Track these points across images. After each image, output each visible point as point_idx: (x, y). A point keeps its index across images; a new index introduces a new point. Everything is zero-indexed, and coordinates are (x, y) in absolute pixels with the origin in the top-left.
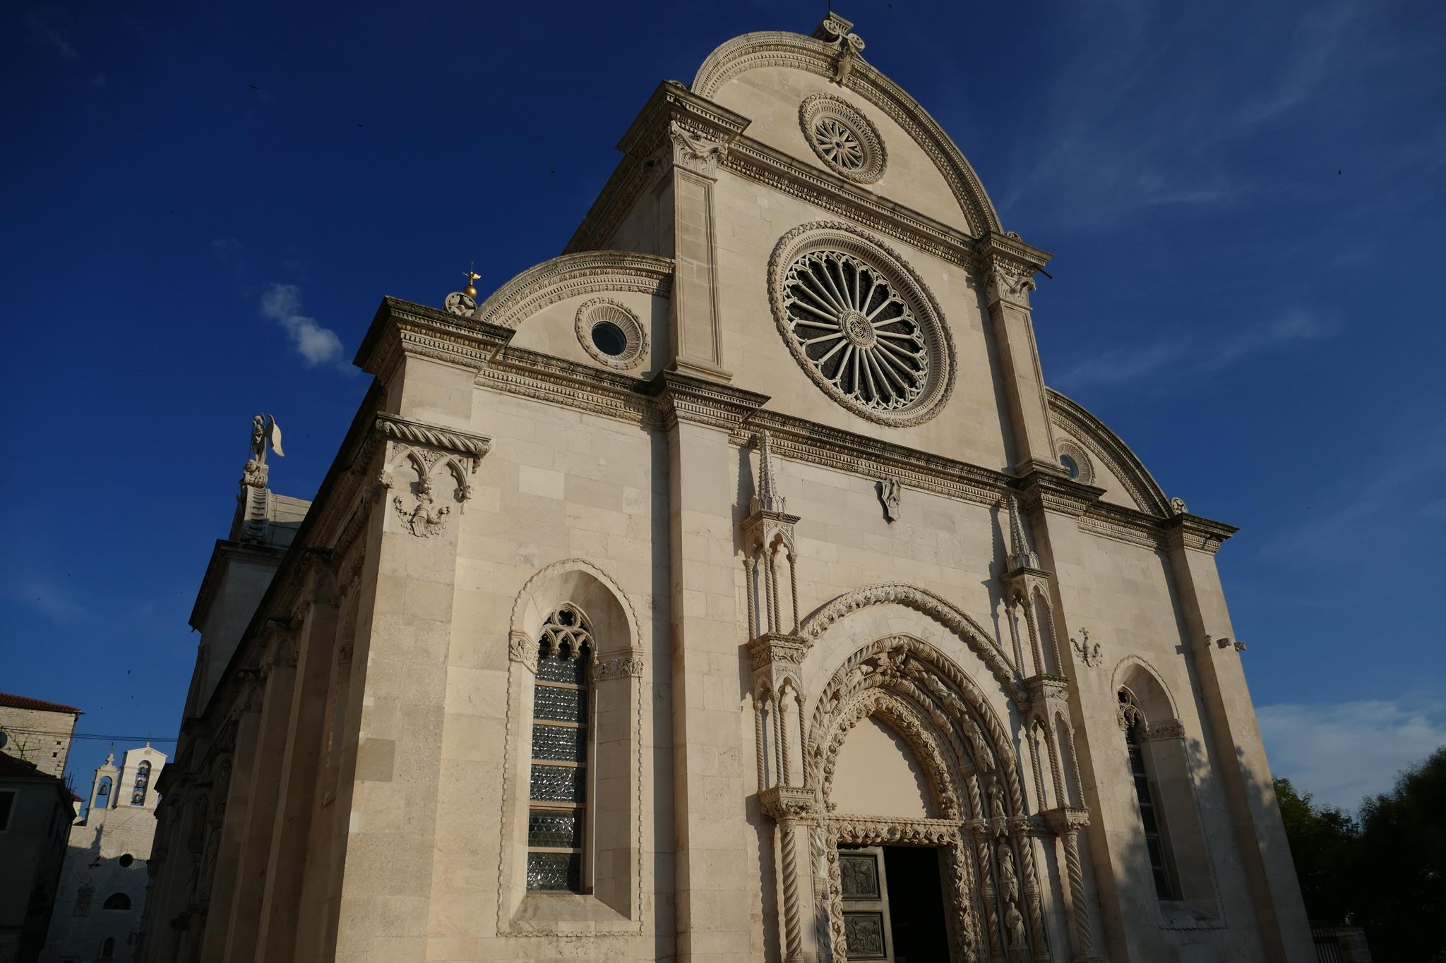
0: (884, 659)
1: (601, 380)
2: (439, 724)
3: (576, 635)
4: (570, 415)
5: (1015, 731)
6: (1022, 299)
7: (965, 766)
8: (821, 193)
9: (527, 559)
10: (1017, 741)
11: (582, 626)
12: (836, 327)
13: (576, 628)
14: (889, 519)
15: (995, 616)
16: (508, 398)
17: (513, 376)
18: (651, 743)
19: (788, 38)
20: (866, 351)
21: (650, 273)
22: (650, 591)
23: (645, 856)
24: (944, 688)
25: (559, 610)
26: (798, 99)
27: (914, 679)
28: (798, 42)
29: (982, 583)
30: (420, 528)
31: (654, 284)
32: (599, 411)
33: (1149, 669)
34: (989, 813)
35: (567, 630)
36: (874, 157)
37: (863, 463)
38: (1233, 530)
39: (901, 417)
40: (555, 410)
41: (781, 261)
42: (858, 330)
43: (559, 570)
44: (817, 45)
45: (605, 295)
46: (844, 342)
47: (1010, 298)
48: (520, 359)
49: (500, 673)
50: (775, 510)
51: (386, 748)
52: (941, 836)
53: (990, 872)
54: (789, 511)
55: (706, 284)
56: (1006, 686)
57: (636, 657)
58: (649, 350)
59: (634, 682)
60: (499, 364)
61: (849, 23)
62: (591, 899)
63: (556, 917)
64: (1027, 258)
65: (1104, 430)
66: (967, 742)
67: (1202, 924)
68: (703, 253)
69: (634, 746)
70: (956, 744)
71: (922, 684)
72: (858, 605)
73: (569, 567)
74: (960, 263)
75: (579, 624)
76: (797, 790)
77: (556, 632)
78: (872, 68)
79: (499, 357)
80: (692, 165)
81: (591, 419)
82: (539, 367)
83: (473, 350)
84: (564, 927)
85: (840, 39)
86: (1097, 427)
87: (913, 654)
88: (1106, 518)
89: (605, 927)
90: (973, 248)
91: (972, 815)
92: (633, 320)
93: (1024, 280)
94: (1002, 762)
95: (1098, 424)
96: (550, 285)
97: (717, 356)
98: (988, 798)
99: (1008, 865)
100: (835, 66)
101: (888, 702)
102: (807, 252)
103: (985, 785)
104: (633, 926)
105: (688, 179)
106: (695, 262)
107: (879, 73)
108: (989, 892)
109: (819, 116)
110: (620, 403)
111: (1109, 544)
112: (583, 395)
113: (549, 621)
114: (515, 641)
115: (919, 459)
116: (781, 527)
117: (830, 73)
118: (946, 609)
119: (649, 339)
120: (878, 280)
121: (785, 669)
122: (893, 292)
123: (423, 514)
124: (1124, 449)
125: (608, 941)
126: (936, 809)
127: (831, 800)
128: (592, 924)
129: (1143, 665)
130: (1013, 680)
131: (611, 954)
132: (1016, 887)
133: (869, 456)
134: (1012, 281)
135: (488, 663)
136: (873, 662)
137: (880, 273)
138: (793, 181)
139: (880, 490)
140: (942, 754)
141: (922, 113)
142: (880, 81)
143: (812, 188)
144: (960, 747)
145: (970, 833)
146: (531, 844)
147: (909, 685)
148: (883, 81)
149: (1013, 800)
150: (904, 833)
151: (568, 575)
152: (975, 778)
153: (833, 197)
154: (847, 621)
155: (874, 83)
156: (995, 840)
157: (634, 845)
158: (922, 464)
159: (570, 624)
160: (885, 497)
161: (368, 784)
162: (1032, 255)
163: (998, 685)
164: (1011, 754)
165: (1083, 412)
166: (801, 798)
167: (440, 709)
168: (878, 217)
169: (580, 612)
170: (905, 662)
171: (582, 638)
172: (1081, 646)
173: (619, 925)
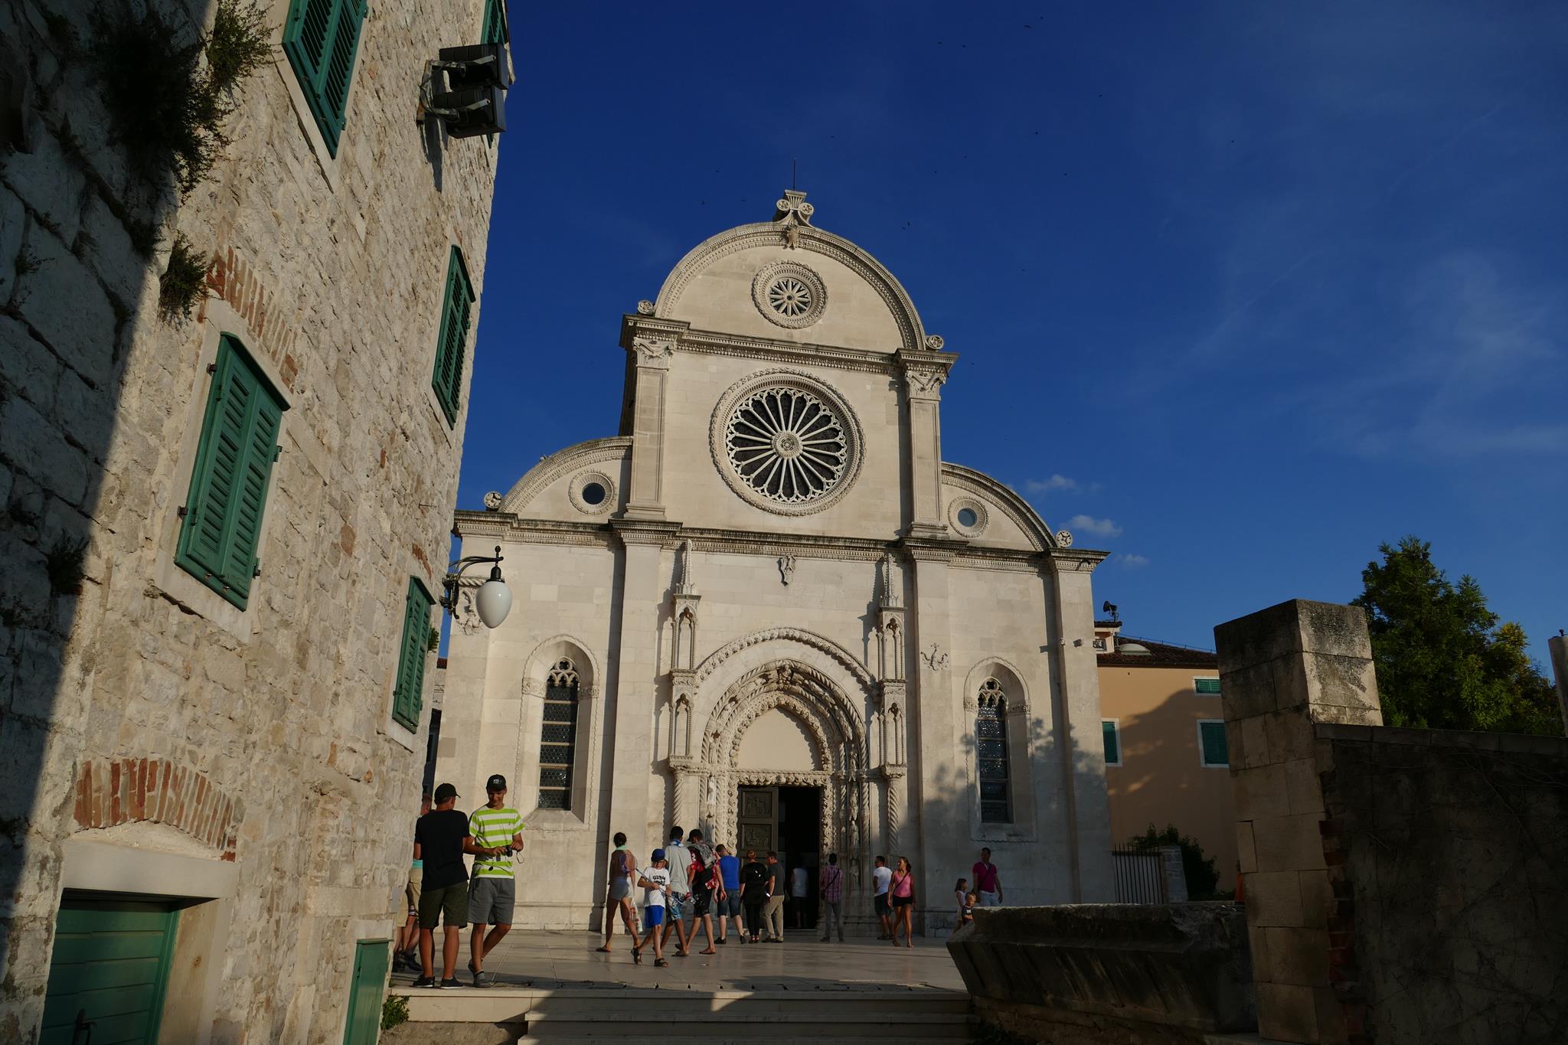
0: (774, 675)
1: (578, 527)
2: (479, 729)
3: (569, 675)
4: (562, 550)
5: (869, 715)
6: (933, 394)
7: (837, 737)
8: (758, 351)
9: (534, 638)
10: (869, 722)
11: (573, 669)
12: (769, 447)
13: (569, 671)
14: (785, 584)
15: (866, 640)
16: (525, 546)
17: (527, 534)
18: (602, 733)
19: (741, 230)
20: (793, 460)
21: (618, 447)
22: (607, 648)
23: (594, 792)
24: (820, 690)
25: (559, 661)
26: (752, 273)
27: (800, 685)
28: (751, 231)
29: (859, 618)
30: (469, 631)
31: (622, 453)
32: (581, 544)
33: (1006, 665)
34: (848, 767)
35: (564, 672)
36: (819, 300)
37: (767, 548)
38: (1106, 554)
39: (806, 508)
40: (554, 548)
41: (720, 414)
42: (787, 445)
43: (553, 642)
44: (768, 227)
45: (589, 467)
46: (775, 457)
47: (921, 395)
48: (528, 524)
49: (516, 701)
50: (684, 593)
51: (452, 742)
52: (815, 781)
53: (844, 803)
54: (695, 593)
55: (655, 447)
56: (865, 688)
57: (595, 687)
58: (617, 498)
59: (594, 700)
60: (517, 528)
61: (802, 193)
62: (569, 813)
63: (544, 820)
64: (936, 361)
65: (999, 486)
66: (838, 723)
67: (1013, 839)
68: (656, 425)
69: (591, 735)
70: (832, 723)
71: (807, 688)
72: (749, 644)
73: (558, 639)
74: (884, 372)
75: (571, 668)
76: (681, 757)
77: (557, 674)
78: (817, 229)
79: (515, 525)
80: (652, 363)
81: (576, 550)
82: (539, 527)
83: (497, 527)
84: (546, 825)
85: (791, 211)
86: (992, 484)
87: (794, 670)
88: (984, 557)
89: (569, 826)
90: (892, 360)
91: (839, 768)
92: (608, 481)
93: (936, 376)
94: (857, 736)
95: (993, 483)
96: (551, 471)
97: (658, 497)
98: (848, 757)
99: (854, 799)
100: (785, 236)
101: (784, 699)
102: (751, 396)
103: (848, 749)
104: (585, 826)
105: (646, 373)
106: (649, 433)
107: (824, 232)
108: (842, 815)
109: (773, 279)
110: (592, 537)
111: (990, 575)
112: (569, 537)
113: (554, 668)
114: (525, 683)
115: (808, 540)
116: (689, 603)
117: (784, 242)
118: (819, 640)
119: (617, 491)
120: (811, 400)
121: (682, 689)
122: (823, 407)
123: (470, 623)
124: (1016, 498)
125: (570, 833)
126: (819, 765)
127: (734, 760)
128: (562, 824)
129: (1002, 663)
130: (869, 683)
131: (572, 839)
132: (856, 812)
133: (770, 543)
134: (924, 380)
135: (511, 696)
136: (765, 676)
137: (813, 395)
138: (735, 348)
139: (780, 563)
140: (824, 730)
141: (862, 254)
142: (824, 238)
143: (750, 350)
144: (834, 727)
145: (835, 778)
146: (541, 785)
147: (798, 689)
148: (827, 236)
149: (862, 760)
150: (788, 779)
151: (558, 645)
152: (843, 745)
153: (767, 352)
154: (742, 654)
155: (820, 240)
156: (850, 784)
157: (588, 786)
158: (812, 542)
159: (566, 668)
160: (783, 568)
161: (443, 759)
162: (939, 358)
163: (861, 686)
164: (862, 729)
165: (978, 475)
166: (684, 762)
167: (479, 722)
168: (806, 357)
169: (571, 662)
170: (791, 675)
171: (572, 676)
172: (929, 657)
173: (578, 825)
